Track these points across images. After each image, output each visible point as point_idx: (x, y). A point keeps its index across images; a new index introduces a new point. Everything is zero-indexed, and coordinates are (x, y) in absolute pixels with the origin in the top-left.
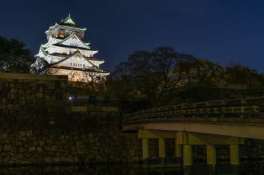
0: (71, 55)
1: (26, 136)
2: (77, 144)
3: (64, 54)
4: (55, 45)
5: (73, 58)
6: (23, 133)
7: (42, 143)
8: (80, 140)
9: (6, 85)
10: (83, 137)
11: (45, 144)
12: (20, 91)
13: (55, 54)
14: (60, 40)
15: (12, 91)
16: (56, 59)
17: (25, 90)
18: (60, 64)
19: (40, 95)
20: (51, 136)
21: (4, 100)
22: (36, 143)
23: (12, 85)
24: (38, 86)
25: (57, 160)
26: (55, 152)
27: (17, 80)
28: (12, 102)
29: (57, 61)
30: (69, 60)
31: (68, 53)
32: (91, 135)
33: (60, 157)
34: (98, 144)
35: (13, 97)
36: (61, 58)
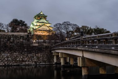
0: (42, 25)
1: (16, 55)
2: (34, 57)
3: (40, 25)
4: (36, 22)
5: (43, 26)
6: (15, 54)
7: (22, 57)
8: (36, 56)
9: (10, 37)
10: (37, 55)
11: (23, 57)
12: (14, 39)
13: (37, 25)
14: (38, 20)
15: (12, 39)
16: (37, 27)
17: (16, 38)
18: (38, 29)
19: (21, 40)
20: (25, 55)
21: (9, 42)
22: (19, 57)
23: (12, 37)
24: (21, 37)
25: (27, 63)
26: (26, 60)
27: (13, 35)
28: (11, 43)
29: (37, 28)
30: (41, 27)
31: (41, 25)
32: (39, 54)
33: (28, 62)
34: (42, 57)
35: (12, 41)
36: (38, 27)
